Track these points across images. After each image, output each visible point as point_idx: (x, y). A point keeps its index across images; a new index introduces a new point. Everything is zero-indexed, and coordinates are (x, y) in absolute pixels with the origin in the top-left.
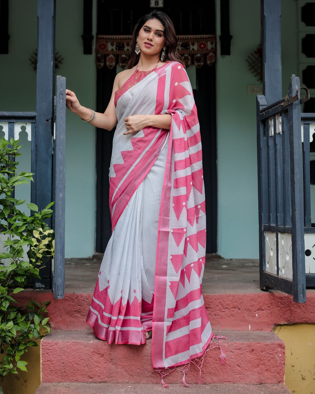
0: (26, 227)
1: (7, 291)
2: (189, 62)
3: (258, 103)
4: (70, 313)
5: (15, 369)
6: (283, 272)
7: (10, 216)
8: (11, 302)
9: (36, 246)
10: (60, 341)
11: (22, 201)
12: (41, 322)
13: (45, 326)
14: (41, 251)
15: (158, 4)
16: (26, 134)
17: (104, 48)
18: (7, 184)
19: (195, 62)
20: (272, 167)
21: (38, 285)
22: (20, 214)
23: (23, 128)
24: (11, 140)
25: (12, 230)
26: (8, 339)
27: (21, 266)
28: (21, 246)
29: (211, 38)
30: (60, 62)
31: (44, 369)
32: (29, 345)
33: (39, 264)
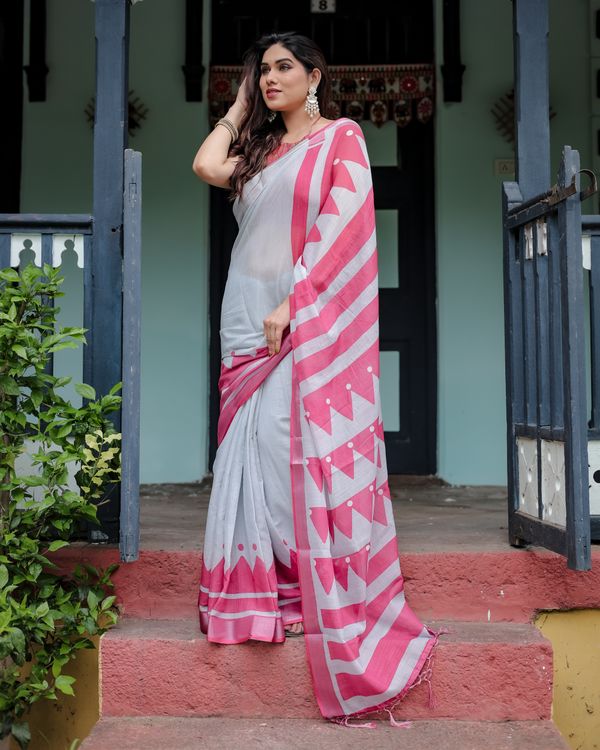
0: (74, 428)
1: (39, 546)
2: (385, 117)
3: (504, 197)
4: (154, 588)
5: (52, 691)
6: (550, 512)
7: (44, 408)
8: (44, 567)
9: (91, 463)
10: (135, 640)
11: (66, 379)
12: (100, 604)
13: (109, 612)
14: (100, 473)
15: (326, 7)
16: (75, 255)
17: (225, 90)
18: (38, 349)
19: (395, 115)
20: (530, 316)
21: (96, 534)
22: (62, 404)
23: (69, 245)
24: (45, 268)
25: (47, 434)
26: (40, 636)
27: (64, 500)
28: (63, 464)
29: (425, 69)
30: (142, 116)
31: (106, 692)
32: (77, 646)
33: (96, 496)
